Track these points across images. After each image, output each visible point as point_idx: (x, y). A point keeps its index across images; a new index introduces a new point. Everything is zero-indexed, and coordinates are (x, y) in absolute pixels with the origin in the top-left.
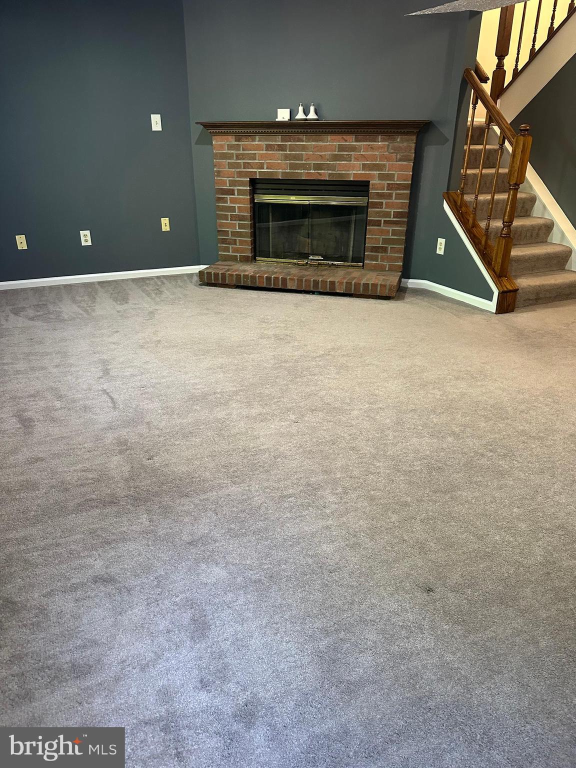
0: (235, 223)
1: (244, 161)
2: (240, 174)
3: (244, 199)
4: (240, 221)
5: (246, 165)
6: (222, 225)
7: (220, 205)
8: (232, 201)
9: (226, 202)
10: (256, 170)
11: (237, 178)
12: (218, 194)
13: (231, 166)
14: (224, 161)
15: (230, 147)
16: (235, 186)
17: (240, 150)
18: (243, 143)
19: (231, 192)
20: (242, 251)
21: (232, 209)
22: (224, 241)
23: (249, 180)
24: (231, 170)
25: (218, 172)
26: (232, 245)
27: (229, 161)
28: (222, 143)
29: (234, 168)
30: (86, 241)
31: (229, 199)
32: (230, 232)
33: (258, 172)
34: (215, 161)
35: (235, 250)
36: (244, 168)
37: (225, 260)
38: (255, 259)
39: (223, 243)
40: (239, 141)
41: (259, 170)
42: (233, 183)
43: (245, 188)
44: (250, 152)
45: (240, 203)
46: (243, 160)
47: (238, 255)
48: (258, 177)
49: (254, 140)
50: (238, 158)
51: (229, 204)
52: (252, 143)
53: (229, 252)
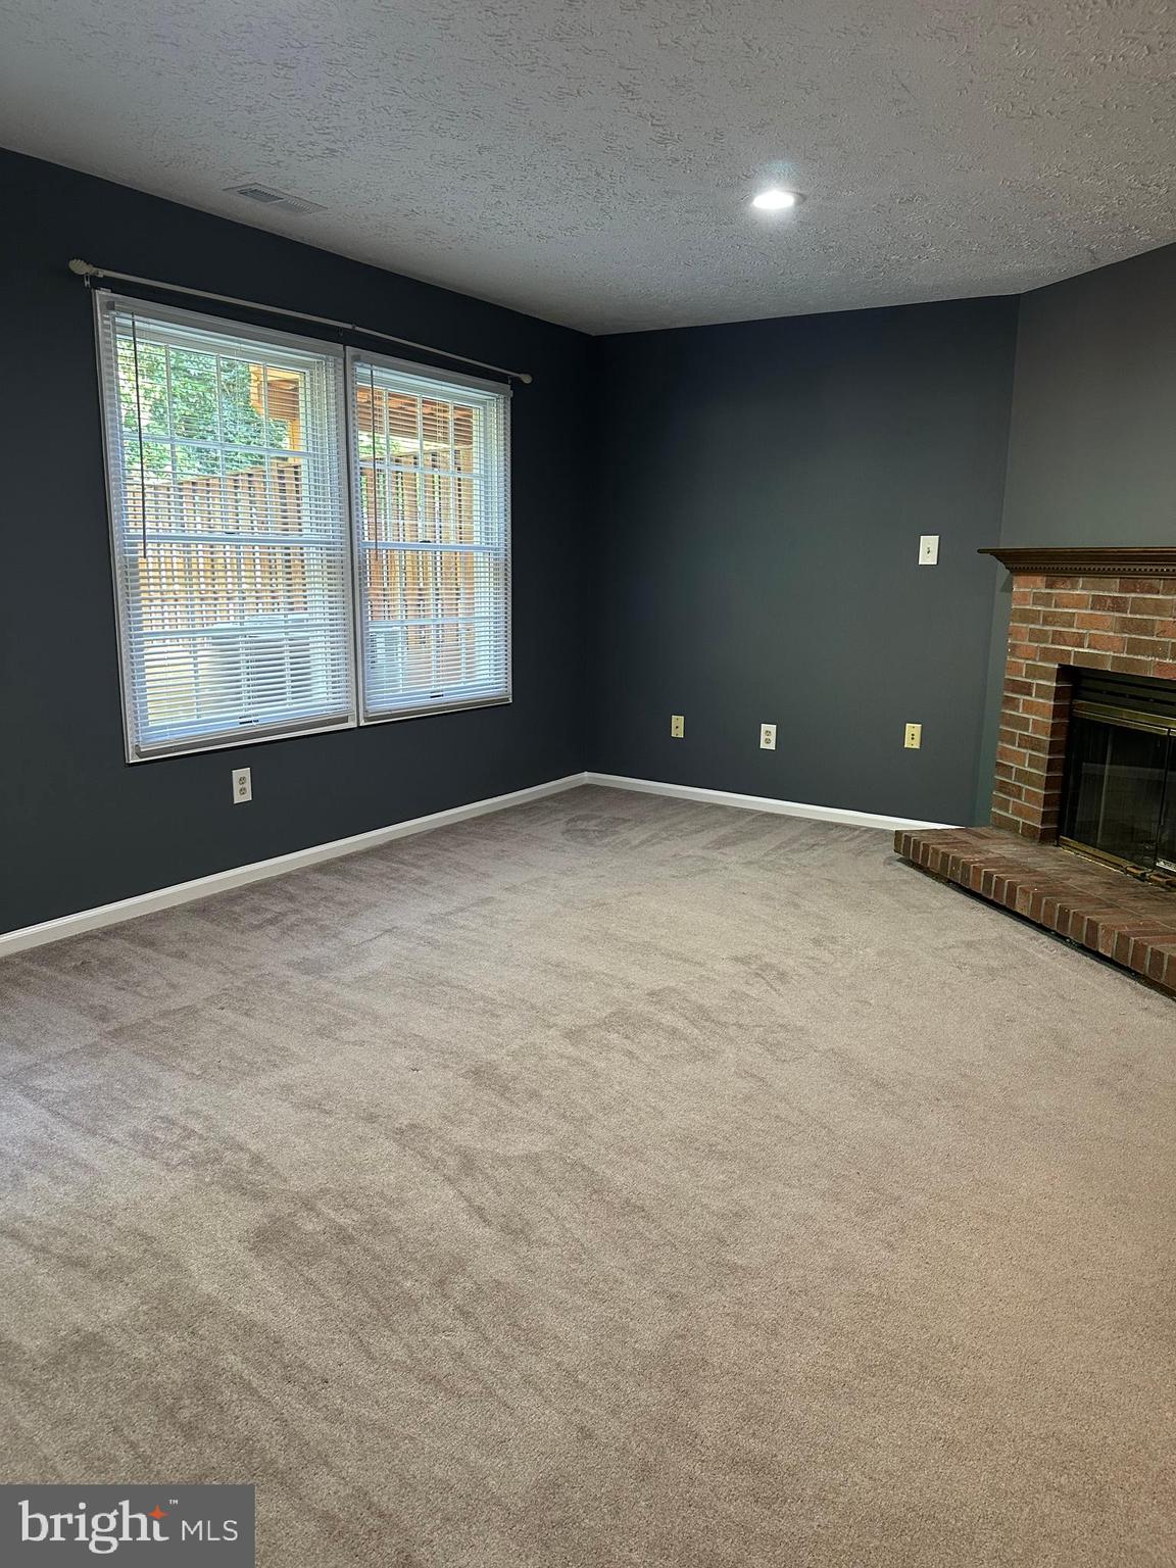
0: (1025, 754)
1: (1055, 628)
2: (1046, 655)
3: (1044, 705)
4: (1033, 750)
5: (1058, 637)
6: (1004, 753)
7: (1008, 712)
8: (1028, 707)
9: (1016, 708)
10: (1070, 648)
11: (1040, 660)
12: (1007, 690)
13: (1036, 636)
14: (1025, 625)
15: (1038, 599)
16: (1034, 677)
17: (1050, 607)
18: (1058, 591)
19: (1025, 689)
20: (1027, 814)
21: (1023, 723)
22: (1003, 787)
23: (1057, 666)
24: (1032, 644)
25: (1014, 647)
26: (1014, 797)
27: (1032, 626)
28: (1027, 589)
29: (1037, 642)
30: (768, 741)
31: (1022, 701)
32: (1014, 770)
33: (1073, 653)
34: (1011, 624)
35: (1018, 811)
36: (1053, 643)
37: (999, 827)
38: (1057, 839)
39: (1001, 791)
40: (1051, 588)
41: (1076, 649)
42: (1033, 671)
43: (1049, 684)
44: (1066, 610)
45: (1037, 713)
46: (1054, 625)
47: (1021, 820)
48: (1072, 664)
49: (1074, 588)
50: (1046, 622)
51: (1020, 713)
52: (1071, 592)
53: (1007, 811)
